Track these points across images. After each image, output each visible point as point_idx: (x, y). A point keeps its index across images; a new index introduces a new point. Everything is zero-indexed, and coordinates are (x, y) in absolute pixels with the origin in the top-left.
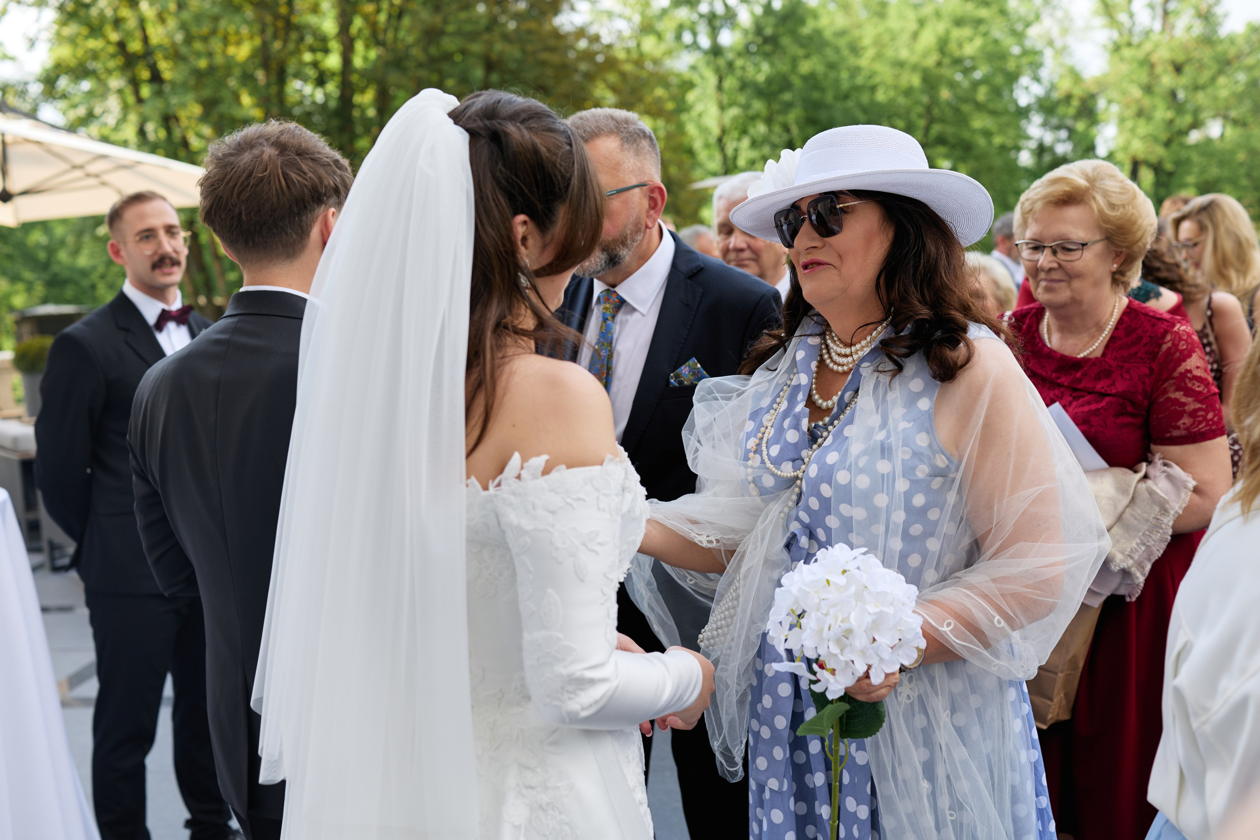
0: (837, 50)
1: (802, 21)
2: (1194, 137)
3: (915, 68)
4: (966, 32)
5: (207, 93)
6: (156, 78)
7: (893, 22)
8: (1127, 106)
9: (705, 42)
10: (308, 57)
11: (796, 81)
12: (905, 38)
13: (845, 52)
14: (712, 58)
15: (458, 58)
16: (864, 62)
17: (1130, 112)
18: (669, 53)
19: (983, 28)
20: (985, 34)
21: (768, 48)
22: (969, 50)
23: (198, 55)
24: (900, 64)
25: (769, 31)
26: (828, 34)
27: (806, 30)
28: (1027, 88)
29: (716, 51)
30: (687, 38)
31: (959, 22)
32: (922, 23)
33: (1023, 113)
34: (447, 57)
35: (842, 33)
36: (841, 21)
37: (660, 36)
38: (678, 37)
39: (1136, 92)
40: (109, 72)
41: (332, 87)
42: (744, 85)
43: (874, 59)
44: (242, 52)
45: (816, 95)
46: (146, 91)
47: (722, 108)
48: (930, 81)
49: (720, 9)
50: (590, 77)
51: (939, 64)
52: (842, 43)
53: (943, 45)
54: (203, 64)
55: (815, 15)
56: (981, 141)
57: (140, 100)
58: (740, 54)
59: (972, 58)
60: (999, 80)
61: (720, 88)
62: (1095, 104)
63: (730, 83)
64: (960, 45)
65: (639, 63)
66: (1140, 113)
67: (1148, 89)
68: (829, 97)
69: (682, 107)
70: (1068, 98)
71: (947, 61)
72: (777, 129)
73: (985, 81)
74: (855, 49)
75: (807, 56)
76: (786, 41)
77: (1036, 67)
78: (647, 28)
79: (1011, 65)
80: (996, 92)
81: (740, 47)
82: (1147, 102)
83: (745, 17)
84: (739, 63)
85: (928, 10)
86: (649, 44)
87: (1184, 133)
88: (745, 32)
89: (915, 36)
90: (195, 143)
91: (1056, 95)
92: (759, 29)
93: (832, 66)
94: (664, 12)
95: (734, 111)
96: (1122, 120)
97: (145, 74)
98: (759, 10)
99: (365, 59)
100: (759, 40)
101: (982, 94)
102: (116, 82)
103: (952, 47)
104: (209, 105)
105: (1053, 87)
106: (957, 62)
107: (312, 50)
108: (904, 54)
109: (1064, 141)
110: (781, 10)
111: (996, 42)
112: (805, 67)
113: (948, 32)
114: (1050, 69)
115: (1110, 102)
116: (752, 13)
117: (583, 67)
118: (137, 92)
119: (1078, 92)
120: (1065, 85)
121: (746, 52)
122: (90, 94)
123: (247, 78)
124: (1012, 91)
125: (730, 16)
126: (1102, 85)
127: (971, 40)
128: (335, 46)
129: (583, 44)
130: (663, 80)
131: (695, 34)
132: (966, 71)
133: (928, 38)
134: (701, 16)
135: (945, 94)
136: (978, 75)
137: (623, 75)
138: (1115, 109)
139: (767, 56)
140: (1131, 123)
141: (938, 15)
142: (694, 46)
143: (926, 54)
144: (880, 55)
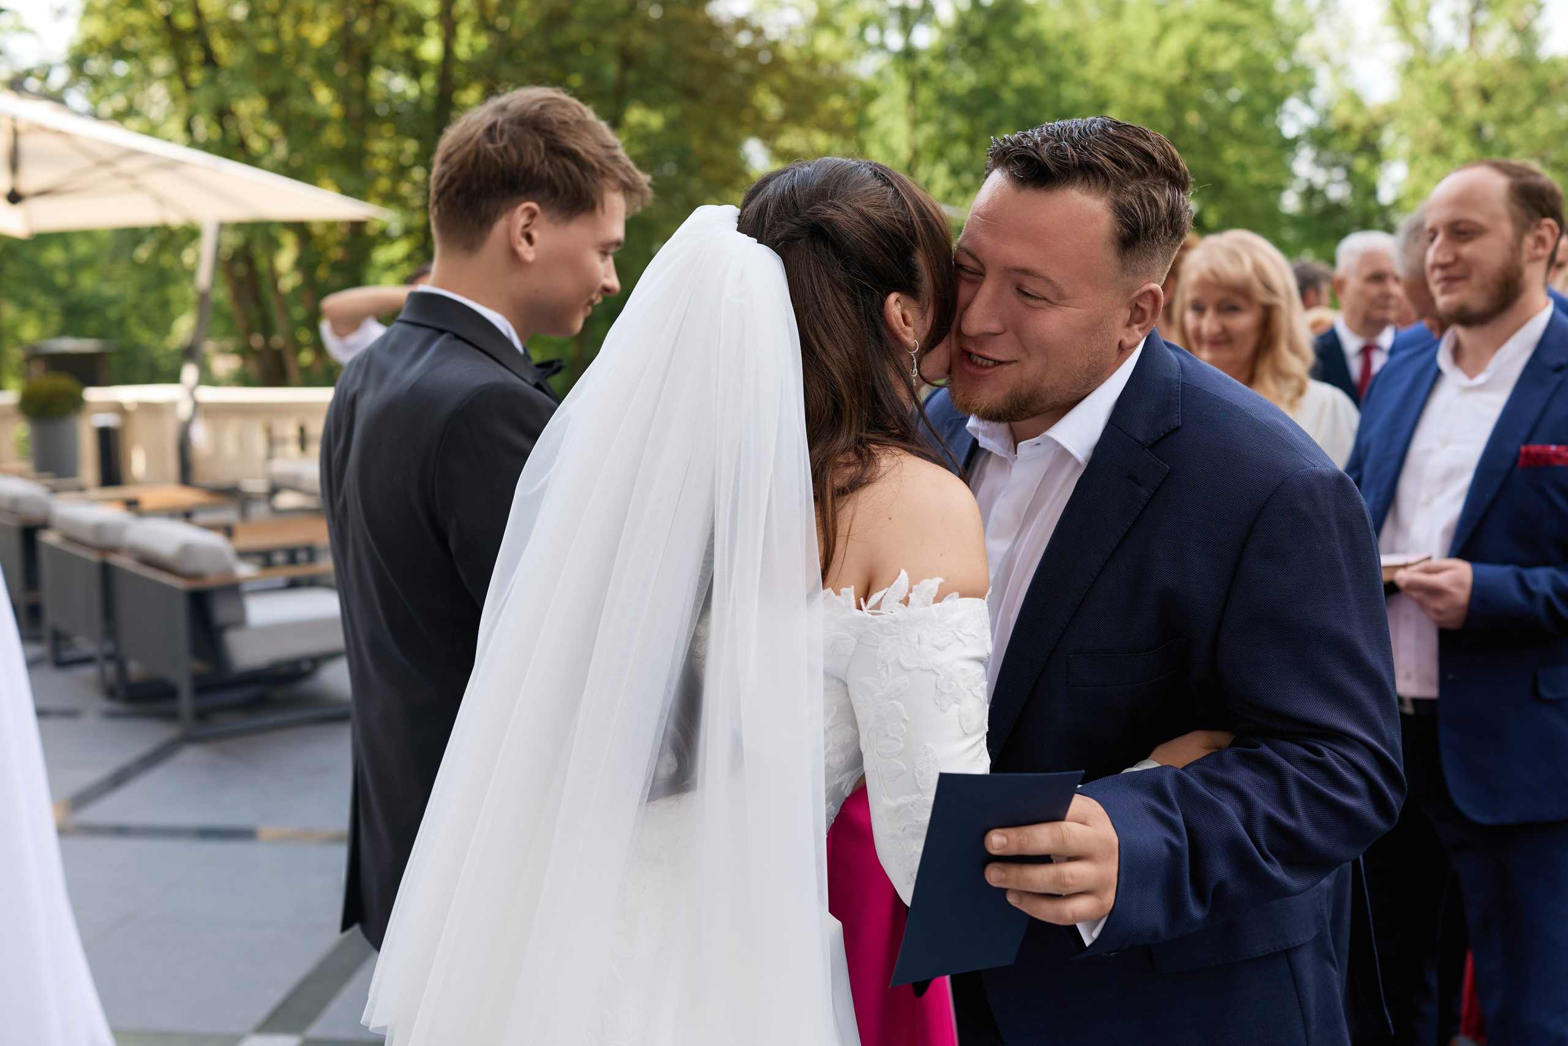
0: (1059, 58)
1: (1017, 20)
3: (1156, 83)
4: (1220, 40)
5: (274, 83)
6: (210, 60)
7: (1130, 25)
8: (1420, 141)
9: (895, 41)
10: (400, 42)
11: (1008, 97)
12: (1143, 45)
13: (1070, 61)
14: (903, 63)
15: (587, 50)
16: (1092, 71)
17: (1425, 148)
18: (850, 55)
19: (1242, 37)
20: (1245, 44)
21: (974, 51)
22: (1226, 61)
23: (263, 35)
24: (1137, 79)
25: (975, 31)
26: (1049, 38)
27: (1021, 31)
28: (1295, 114)
29: (909, 54)
30: (872, 35)
31: (1213, 27)
32: (1166, 28)
33: (1290, 145)
34: (573, 48)
35: (1067, 36)
36: (1065, 22)
37: (838, 31)
38: (861, 35)
39: (1433, 124)
40: (152, 53)
41: (429, 82)
42: (942, 98)
43: (1102, 70)
44: (319, 34)
46: (196, 76)
47: (915, 124)
48: (1176, 100)
50: (751, 80)
51: (1187, 80)
52: (1066, 49)
53: (1191, 56)
54: (267, 46)
55: (1033, 12)
56: (1236, 180)
57: (189, 88)
58: (935, 58)
59: (1227, 74)
60: (1261, 102)
61: (912, 98)
62: (1380, 137)
63: (925, 94)
64: (1213, 54)
65: (813, 62)
66: (1437, 150)
67: (1448, 121)
69: (863, 123)
70: (1346, 129)
71: (1195, 76)
73: (1244, 102)
74: (1082, 57)
75: (1022, 63)
76: (996, 44)
77: (1306, 87)
78: (823, 22)
79: (1276, 85)
80: (1257, 117)
81: (938, 49)
82: (1445, 135)
83: (946, 12)
84: (937, 69)
85: (1173, 11)
86: (825, 42)
88: (945, 31)
89: (1157, 42)
90: (256, 144)
91: (1332, 124)
92: (962, 26)
93: (1055, 78)
95: (929, 129)
96: (1413, 159)
97: (195, 54)
98: (964, 4)
99: (471, 45)
100: (962, 40)
101: (1239, 119)
102: (161, 64)
103: (1204, 61)
104: (275, 99)
105: (1327, 113)
106: (1209, 77)
107: (407, 32)
108: (1143, 66)
109: (1339, 182)
110: (992, 6)
111: (1259, 56)
112: (1020, 76)
113: (1198, 39)
114: (1325, 88)
115: (1400, 134)
116: (956, 8)
117: (743, 66)
118: (184, 78)
119: (1359, 121)
120: (1343, 112)
121: (944, 55)
122: (128, 80)
123: (324, 67)
124: (1275, 116)
125: (926, 12)
126: (1390, 114)
127: (1227, 49)
128: (433, 29)
129: (744, 39)
130: (840, 87)
131: (882, 30)
132: (1220, 90)
133: (1174, 46)
134: (891, 9)
135: (1193, 118)
136: (1235, 93)
137: (793, 81)
138: (1404, 146)
139: (974, 61)
140: (1425, 162)
141: (1186, 18)
142: (882, 46)
143: (1171, 66)
144: (1112, 64)
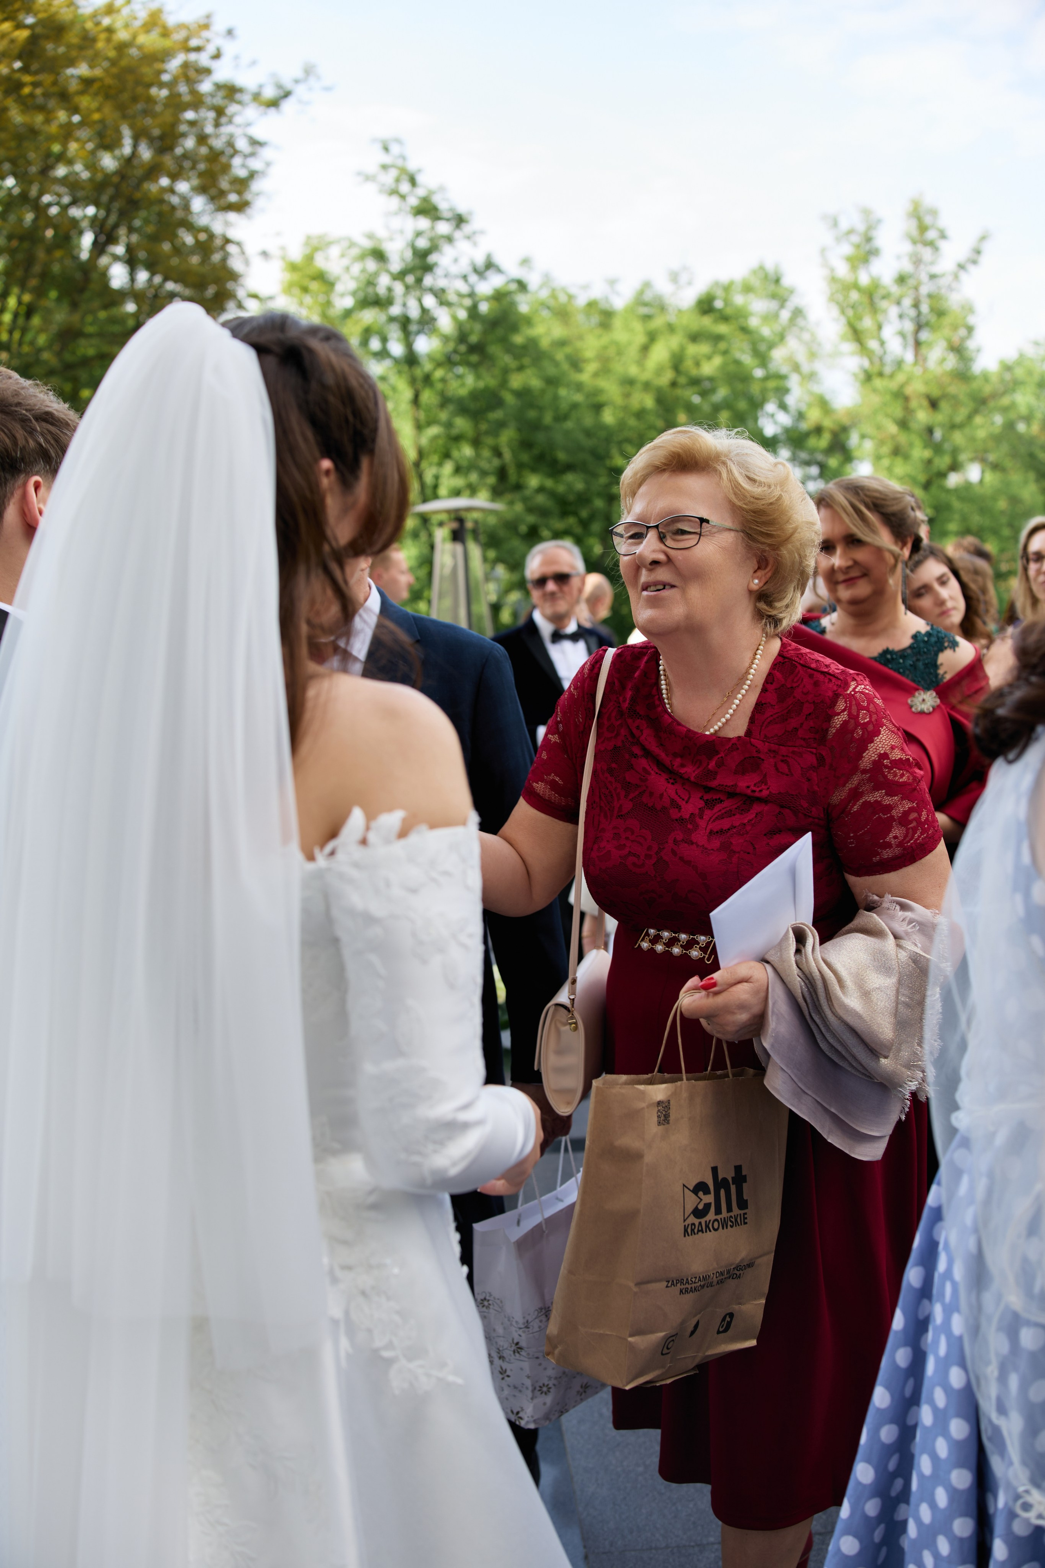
0: (557, 364)
1: (514, 328)
2: (953, 480)
3: (647, 386)
4: (703, 348)
7: (619, 334)
8: (882, 443)
9: (397, 349)
11: (509, 399)
12: (633, 352)
13: (565, 366)
14: (406, 368)
16: (585, 377)
17: (886, 450)
19: (722, 346)
20: (725, 353)
21: (474, 358)
22: (708, 369)
24: (629, 382)
25: (474, 339)
26: (545, 343)
27: (518, 339)
28: (772, 416)
29: (411, 359)
30: (375, 344)
31: (695, 337)
32: (652, 337)
35: (562, 343)
36: (558, 331)
38: (365, 343)
39: (893, 429)
42: (445, 401)
43: (596, 375)
45: (532, 414)
47: (419, 427)
48: (665, 403)
49: (414, 313)
51: (674, 384)
52: (560, 356)
53: (677, 362)
55: (528, 321)
58: (439, 364)
59: (711, 379)
60: (742, 405)
61: (416, 402)
62: (848, 438)
63: (429, 397)
64: (697, 364)
66: (897, 452)
67: (903, 424)
68: (548, 418)
70: (818, 430)
71: (682, 380)
72: (486, 453)
73: (726, 406)
74: (576, 364)
75: (521, 368)
76: (494, 349)
77: (783, 393)
79: (755, 389)
80: (739, 419)
81: (439, 357)
82: (903, 439)
83: (445, 321)
84: (439, 374)
85: (659, 323)
87: (943, 475)
88: (446, 339)
89: (645, 349)
91: (804, 426)
92: (462, 337)
93: (552, 382)
94: (348, 314)
95: (434, 430)
96: (878, 458)
98: (462, 315)
100: (463, 348)
101: (723, 420)
103: (689, 364)
105: (801, 416)
106: (695, 382)
108: (633, 370)
109: (815, 478)
110: (489, 315)
111: (737, 362)
112: (516, 381)
113: (682, 349)
114: (797, 395)
115: (863, 437)
116: (454, 318)
119: (828, 423)
120: (814, 416)
121: (448, 361)
124: (756, 419)
125: (427, 321)
126: (855, 417)
127: (709, 358)
131: (384, 340)
132: (704, 394)
133: (660, 353)
134: (392, 319)
135: (681, 419)
136: (719, 396)
138: (868, 446)
139: (474, 367)
140: (886, 462)
141: (671, 328)
142: (383, 354)
143: (659, 371)
144: (605, 370)
